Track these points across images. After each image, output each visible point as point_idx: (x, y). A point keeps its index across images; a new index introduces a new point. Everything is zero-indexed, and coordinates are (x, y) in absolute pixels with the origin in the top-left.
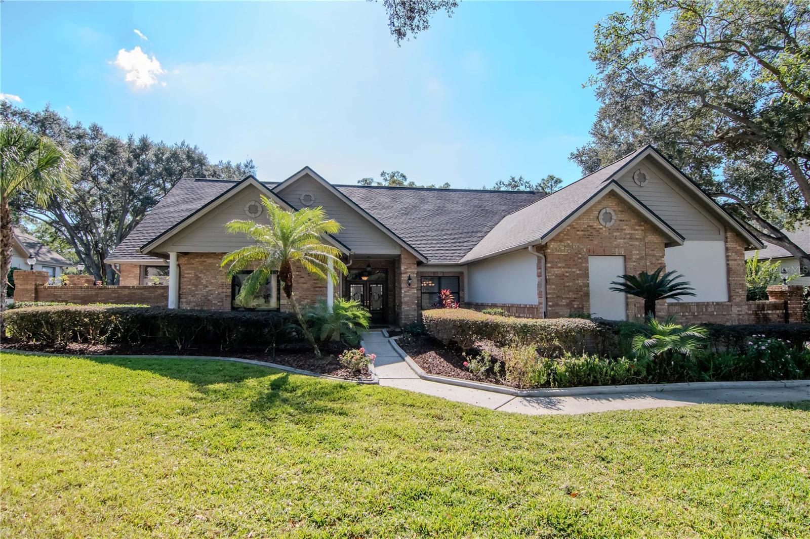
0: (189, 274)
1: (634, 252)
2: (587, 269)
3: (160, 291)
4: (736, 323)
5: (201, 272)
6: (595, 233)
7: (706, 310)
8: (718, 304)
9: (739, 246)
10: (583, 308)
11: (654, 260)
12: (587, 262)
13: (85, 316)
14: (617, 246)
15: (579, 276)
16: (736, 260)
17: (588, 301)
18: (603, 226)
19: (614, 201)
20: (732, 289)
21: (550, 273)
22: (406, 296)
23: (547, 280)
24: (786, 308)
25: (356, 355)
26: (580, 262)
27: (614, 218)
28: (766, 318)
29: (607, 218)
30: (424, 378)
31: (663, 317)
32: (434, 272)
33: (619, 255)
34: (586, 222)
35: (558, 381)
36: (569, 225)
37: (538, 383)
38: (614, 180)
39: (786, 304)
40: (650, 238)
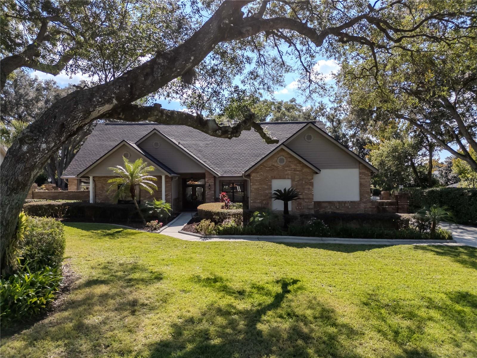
0: (99, 185)
1: (296, 177)
2: (271, 185)
3: (86, 193)
4: (363, 212)
6: (275, 168)
7: (344, 205)
8: (351, 202)
9: (367, 171)
10: (268, 204)
11: (307, 181)
12: (271, 182)
13: (56, 206)
14: (288, 174)
15: (266, 189)
16: (364, 179)
17: (271, 200)
18: (280, 165)
19: (284, 154)
20: (361, 194)
21: (252, 187)
22: (208, 195)
23: (251, 191)
24: (398, 205)
25: (154, 223)
26: (267, 182)
27: (285, 161)
28: (384, 210)
29: (282, 161)
30: (179, 232)
31: (311, 209)
32: (230, 180)
33: (288, 178)
34: (270, 163)
35: (219, 233)
36: (261, 165)
37: (210, 234)
38: (283, 144)
39: (398, 202)
40: (306, 170)
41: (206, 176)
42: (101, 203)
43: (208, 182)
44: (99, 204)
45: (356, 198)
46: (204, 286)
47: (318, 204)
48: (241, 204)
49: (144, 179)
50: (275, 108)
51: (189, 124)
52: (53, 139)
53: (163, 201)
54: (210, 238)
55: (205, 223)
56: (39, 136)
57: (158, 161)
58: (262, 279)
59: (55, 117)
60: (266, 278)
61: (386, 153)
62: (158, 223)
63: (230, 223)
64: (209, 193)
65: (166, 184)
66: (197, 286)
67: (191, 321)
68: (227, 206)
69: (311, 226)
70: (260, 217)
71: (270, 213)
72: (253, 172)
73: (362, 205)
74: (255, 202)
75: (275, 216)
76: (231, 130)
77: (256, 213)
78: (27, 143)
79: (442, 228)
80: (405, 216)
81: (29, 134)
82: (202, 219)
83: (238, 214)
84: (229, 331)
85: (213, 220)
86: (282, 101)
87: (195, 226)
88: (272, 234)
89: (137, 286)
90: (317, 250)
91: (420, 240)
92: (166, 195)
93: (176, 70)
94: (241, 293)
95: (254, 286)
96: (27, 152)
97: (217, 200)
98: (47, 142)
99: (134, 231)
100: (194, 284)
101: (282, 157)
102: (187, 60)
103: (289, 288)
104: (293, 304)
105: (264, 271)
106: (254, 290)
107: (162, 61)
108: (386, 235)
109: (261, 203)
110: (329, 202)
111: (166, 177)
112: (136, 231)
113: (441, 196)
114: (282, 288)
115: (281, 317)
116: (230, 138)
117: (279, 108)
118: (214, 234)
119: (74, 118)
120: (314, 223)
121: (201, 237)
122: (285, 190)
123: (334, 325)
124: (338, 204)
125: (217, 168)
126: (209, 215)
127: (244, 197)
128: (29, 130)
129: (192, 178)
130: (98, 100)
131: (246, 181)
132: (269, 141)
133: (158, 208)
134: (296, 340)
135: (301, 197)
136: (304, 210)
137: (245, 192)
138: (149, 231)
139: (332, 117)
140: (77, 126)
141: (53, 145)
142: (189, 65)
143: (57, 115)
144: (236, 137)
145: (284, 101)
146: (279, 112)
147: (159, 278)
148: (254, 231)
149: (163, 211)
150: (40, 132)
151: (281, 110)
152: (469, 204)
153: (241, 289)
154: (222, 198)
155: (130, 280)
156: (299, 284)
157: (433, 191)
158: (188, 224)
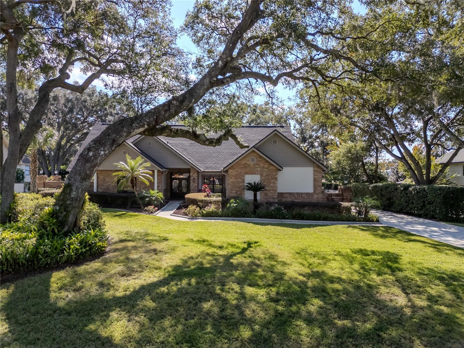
0: (101, 177)
1: (264, 173)
2: (244, 179)
4: (316, 201)
5: (106, 177)
6: (248, 166)
8: (307, 193)
10: (241, 194)
11: (272, 176)
12: (244, 177)
14: (257, 171)
15: (240, 182)
16: (318, 175)
17: (244, 191)
18: (251, 163)
19: (254, 154)
20: (315, 187)
21: (229, 181)
22: (192, 186)
23: (228, 184)
24: (343, 196)
25: (151, 208)
26: (241, 177)
27: (256, 160)
28: (333, 200)
29: (253, 160)
30: (171, 215)
31: (275, 198)
32: (211, 175)
33: (258, 174)
34: (244, 162)
35: (203, 215)
36: (236, 163)
37: (196, 216)
38: (254, 147)
39: (343, 194)
40: (271, 167)
41: (191, 171)
42: (102, 192)
43: (192, 176)
44: (101, 192)
45: (311, 190)
46: (196, 243)
47: (281, 195)
48: (220, 194)
49: (142, 173)
50: (251, 110)
51: (187, 137)
52: (108, 149)
53: (156, 191)
54: (196, 219)
55: (192, 208)
56: (99, 146)
57: (151, 158)
58: (235, 241)
59: (109, 135)
60: (237, 241)
61: (342, 154)
62: (154, 208)
63: (212, 208)
64: (193, 185)
65: (158, 177)
66: (192, 244)
67: (192, 258)
68: (208, 196)
69: (273, 210)
70: (235, 203)
71: (242, 200)
72: (230, 168)
73: (315, 196)
74: (231, 193)
75: (247, 203)
76: (215, 141)
77: (232, 201)
78: (92, 151)
79: (374, 213)
80: (345, 204)
81: (94, 145)
82: (189, 205)
83: (218, 202)
84: (214, 262)
85: (198, 206)
86: (257, 104)
87: (184, 210)
88: (244, 217)
89: (153, 243)
90: (276, 227)
91: (355, 222)
92: (158, 186)
93: (184, 108)
94: (221, 247)
95: (229, 244)
96: (92, 157)
97: (200, 191)
98: (104, 151)
99: (134, 214)
100: (189, 243)
101: (253, 157)
102: (190, 102)
103: (252, 245)
104: (252, 252)
105: (236, 237)
106: (228, 246)
107: (175, 103)
108: (330, 218)
109: (236, 193)
110: (290, 193)
111: (158, 171)
112: (137, 213)
113: (382, 190)
114: (247, 245)
115: (245, 257)
116: (214, 146)
117: (255, 110)
118: (198, 216)
119: (121, 136)
120: (276, 208)
121: (189, 219)
122: (255, 183)
123: (276, 261)
124: (296, 195)
125: (200, 165)
126: (194, 202)
127: (222, 189)
128: (93, 143)
129: (179, 172)
130: (136, 126)
131: (224, 175)
132: (242, 147)
133: (153, 196)
134: (252, 266)
135: (267, 188)
136: (270, 199)
137: (223, 185)
138: (147, 214)
139: (300, 121)
140: (122, 141)
141: (108, 152)
142: (191, 105)
143: (110, 134)
144: (218, 145)
145: (259, 104)
146: (254, 114)
147: (166, 239)
148: (230, 215)
149: (157, 199)
150: (100, 144)
151: (256, 112)
152: (401, 197)
153: (220, 246)
154: (204, 189)
155: (147, 240)
156: (258, 244)
157: (376, 186)
158: (177, 209)
